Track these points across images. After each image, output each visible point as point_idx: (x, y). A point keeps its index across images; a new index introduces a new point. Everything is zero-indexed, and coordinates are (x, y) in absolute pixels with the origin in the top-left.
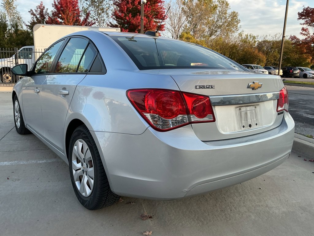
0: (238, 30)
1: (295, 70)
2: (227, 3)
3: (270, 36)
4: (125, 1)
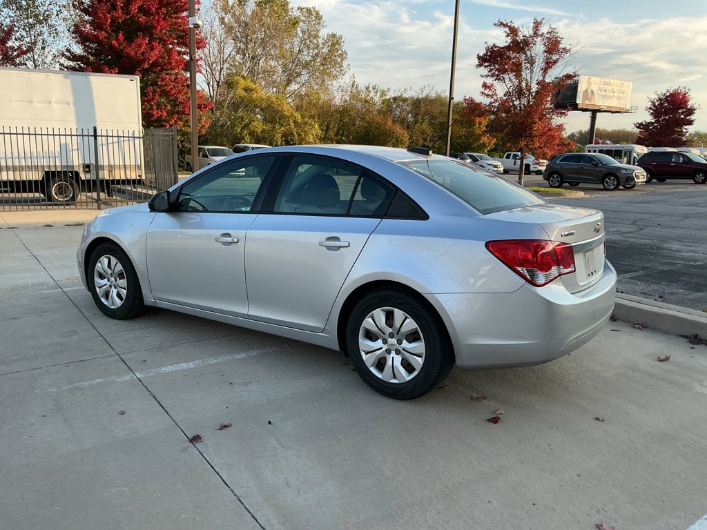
0: (343, 75)
2: (317, 13)
3: (411, 90)
4: (106, 2)
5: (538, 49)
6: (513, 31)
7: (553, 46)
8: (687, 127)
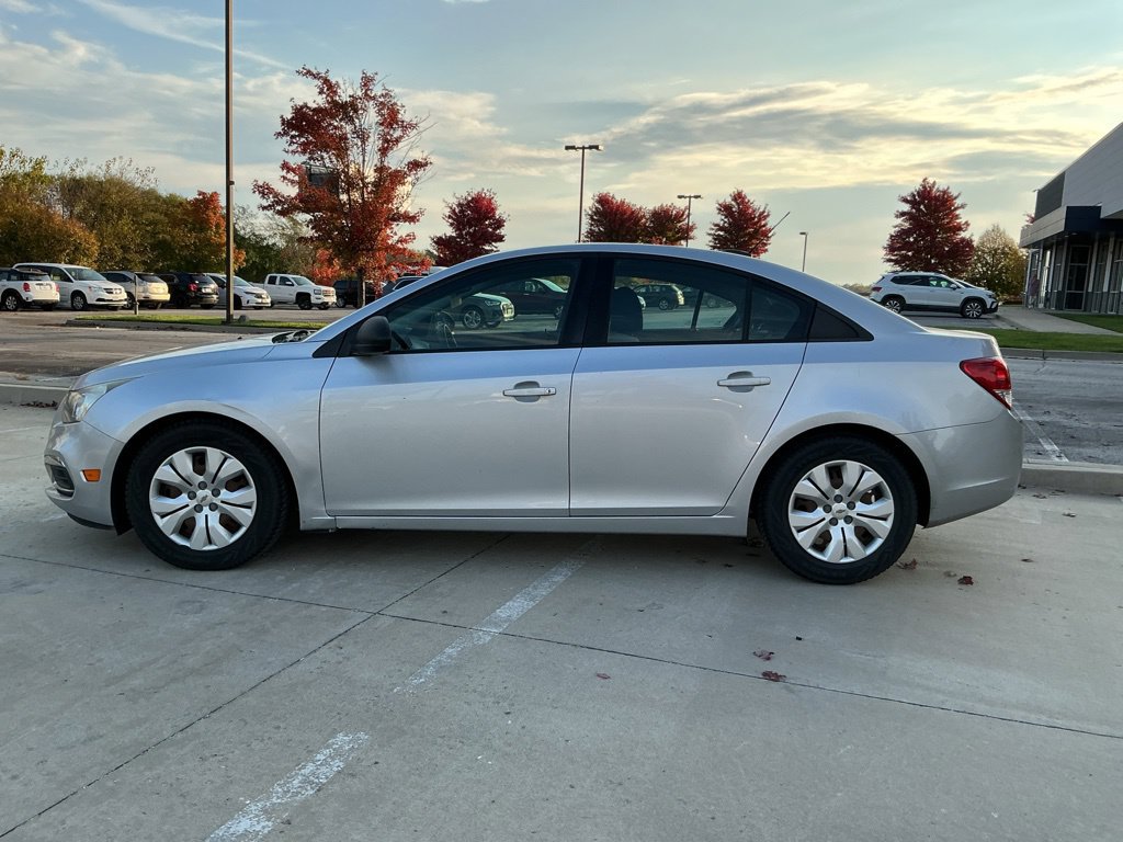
1: (206, 283)
5: (370, 117)
6: (329, 87)
7: (391, 118)
8: (498, 244)
